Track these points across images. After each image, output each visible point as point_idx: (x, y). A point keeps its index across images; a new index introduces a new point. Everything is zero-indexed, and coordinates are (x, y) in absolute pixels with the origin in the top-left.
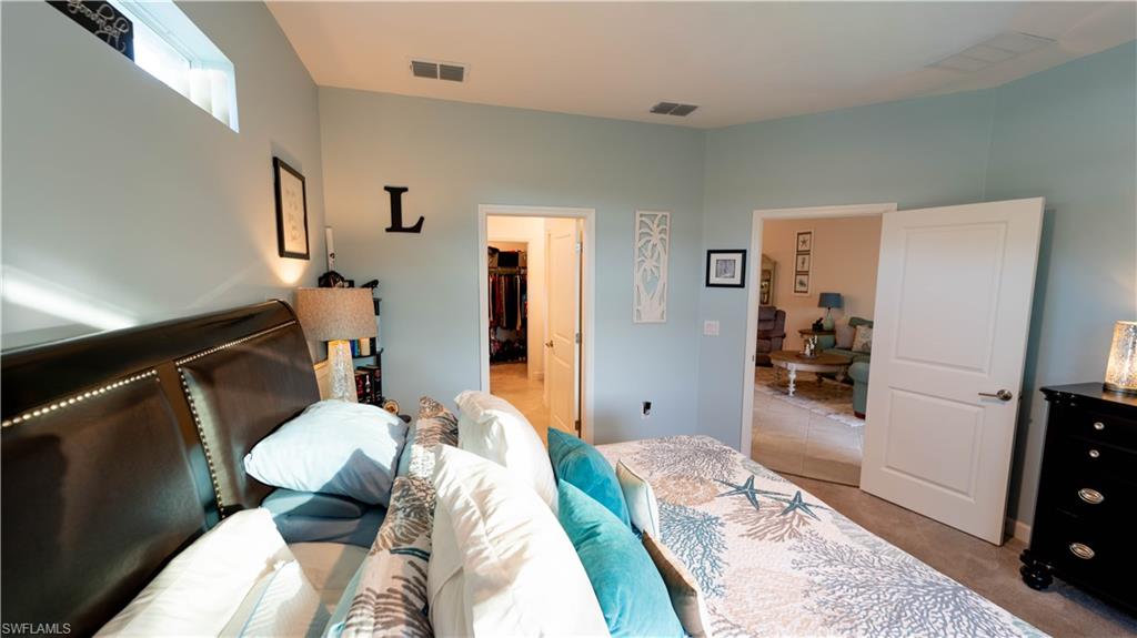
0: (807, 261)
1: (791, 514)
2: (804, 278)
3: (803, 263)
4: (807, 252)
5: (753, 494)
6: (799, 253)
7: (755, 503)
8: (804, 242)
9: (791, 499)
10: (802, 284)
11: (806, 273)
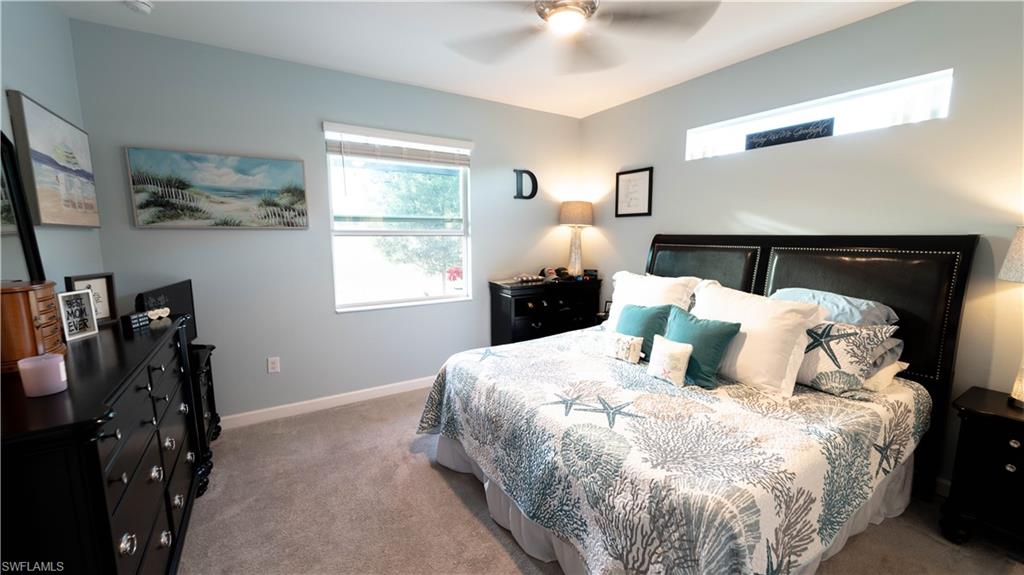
1: (575, 396)
5: (605, 409)
7: (602, 401)
9: (574, 407)
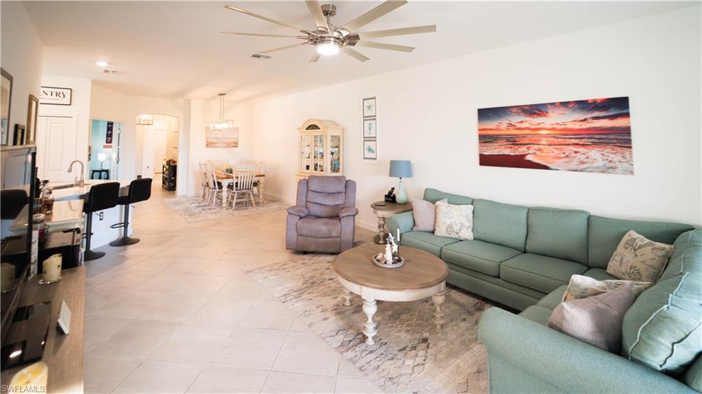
0: (373, 127)
2: (372, 144)
3: (370, 129)
4: (373, 118)
6: (366, 118)
8: (369, 107)
10: (370, 150)
11: (374, 139)
